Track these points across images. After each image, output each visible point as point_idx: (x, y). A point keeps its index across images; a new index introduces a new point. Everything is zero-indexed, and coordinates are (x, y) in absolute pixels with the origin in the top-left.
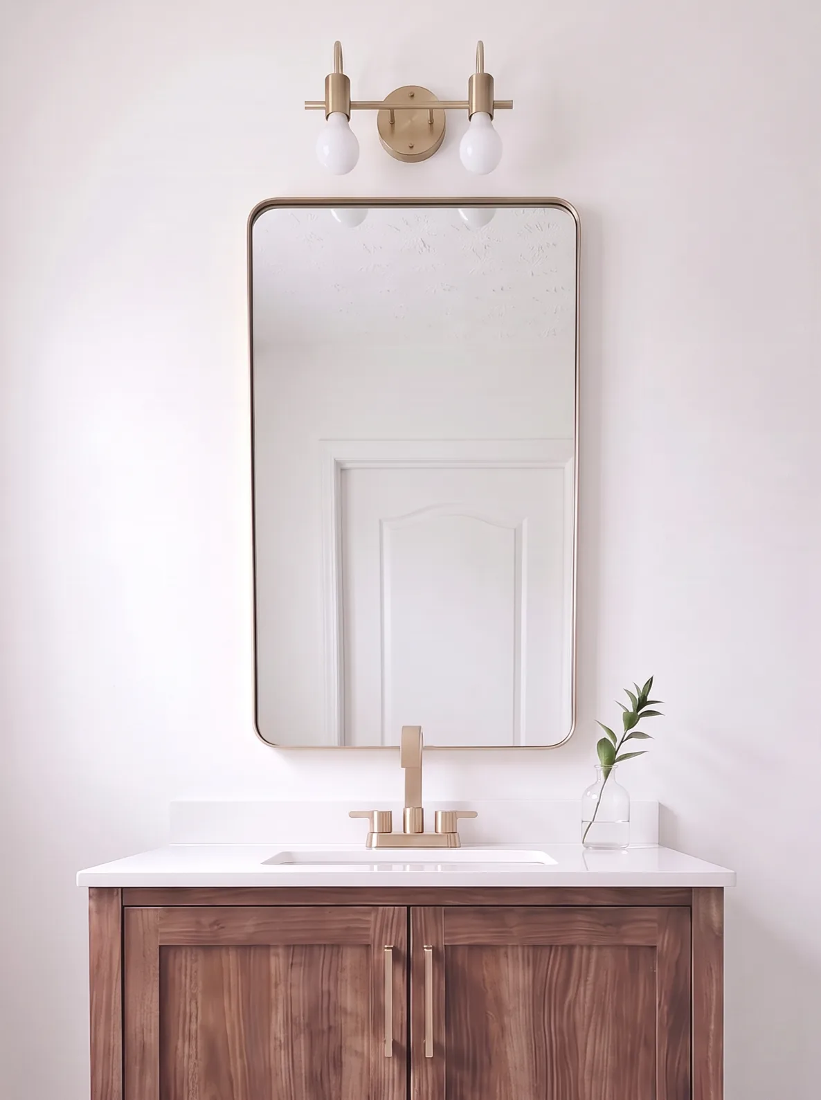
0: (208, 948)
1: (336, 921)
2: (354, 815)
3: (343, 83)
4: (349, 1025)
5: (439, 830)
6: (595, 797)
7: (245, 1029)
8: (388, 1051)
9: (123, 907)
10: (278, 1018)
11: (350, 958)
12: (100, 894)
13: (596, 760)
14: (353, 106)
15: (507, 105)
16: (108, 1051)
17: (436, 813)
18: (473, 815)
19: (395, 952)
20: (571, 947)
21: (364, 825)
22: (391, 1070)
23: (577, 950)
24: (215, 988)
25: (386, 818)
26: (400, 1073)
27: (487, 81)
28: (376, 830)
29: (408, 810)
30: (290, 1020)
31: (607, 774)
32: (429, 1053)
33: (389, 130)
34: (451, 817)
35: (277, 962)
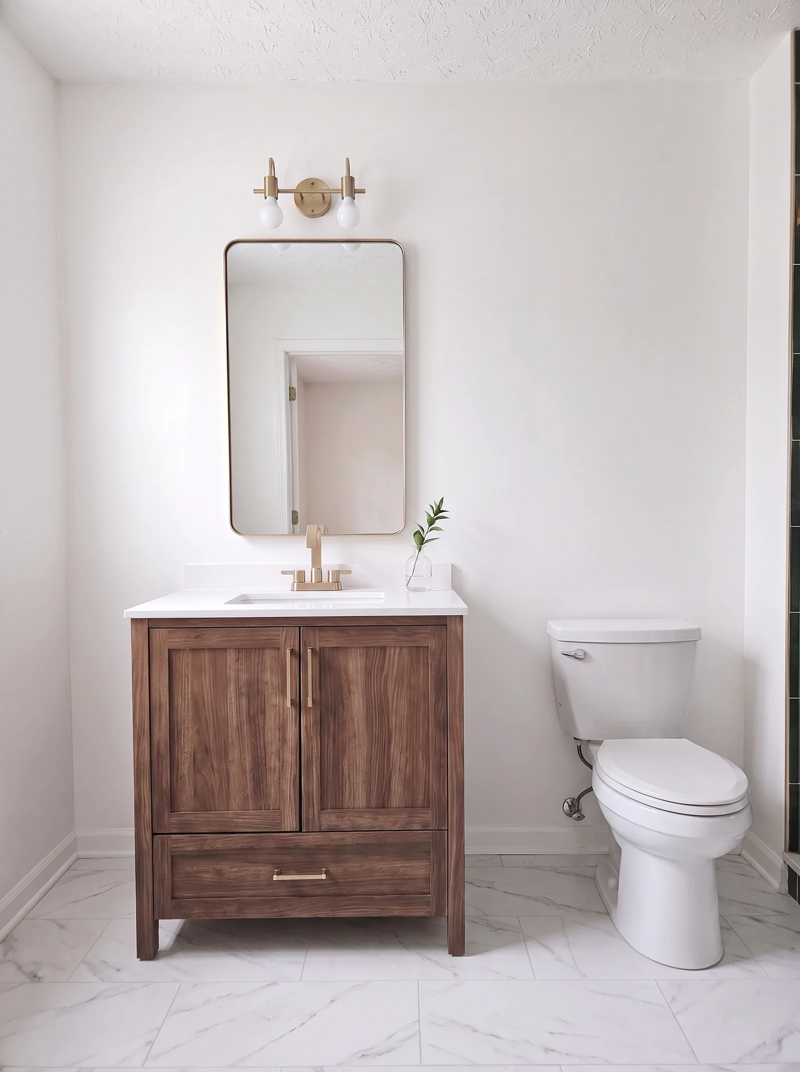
0: (194, 650)
1: (263, 635)
2: (283, 573)
3: (274, 180)
4: (268, 691)
5: (331, 581)
6: (413, 563)
7: (214, 693)
8: (289, 705)
9: (149, 629)
10: (232, 687)
11: (269, 655)
12: (136, 622)
13: (413, 543)
14: (279, 191)
15: (362, 191)
16: (142, 705)
17: (329, 572)
18: (350, 572)
19: (292, 651)
20: (385, 648)
21: (290, 579)
22: (291, 713)
23: (388, 650)
24: (198, 671)
25: (301, 574)
26: (296, 714)
27: (351, 180)
28: (296, 581)
29: (313, 569)
30: (238, 689)
31: (420, 550)
32: (310, 705)
33: (301, 201)
34: (337, 573)
35: (231, 657)
